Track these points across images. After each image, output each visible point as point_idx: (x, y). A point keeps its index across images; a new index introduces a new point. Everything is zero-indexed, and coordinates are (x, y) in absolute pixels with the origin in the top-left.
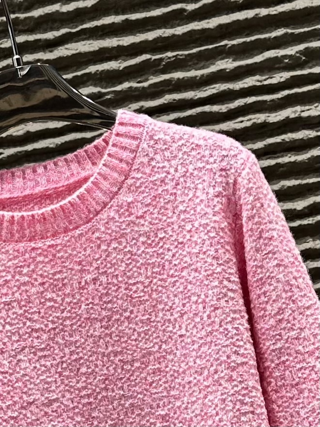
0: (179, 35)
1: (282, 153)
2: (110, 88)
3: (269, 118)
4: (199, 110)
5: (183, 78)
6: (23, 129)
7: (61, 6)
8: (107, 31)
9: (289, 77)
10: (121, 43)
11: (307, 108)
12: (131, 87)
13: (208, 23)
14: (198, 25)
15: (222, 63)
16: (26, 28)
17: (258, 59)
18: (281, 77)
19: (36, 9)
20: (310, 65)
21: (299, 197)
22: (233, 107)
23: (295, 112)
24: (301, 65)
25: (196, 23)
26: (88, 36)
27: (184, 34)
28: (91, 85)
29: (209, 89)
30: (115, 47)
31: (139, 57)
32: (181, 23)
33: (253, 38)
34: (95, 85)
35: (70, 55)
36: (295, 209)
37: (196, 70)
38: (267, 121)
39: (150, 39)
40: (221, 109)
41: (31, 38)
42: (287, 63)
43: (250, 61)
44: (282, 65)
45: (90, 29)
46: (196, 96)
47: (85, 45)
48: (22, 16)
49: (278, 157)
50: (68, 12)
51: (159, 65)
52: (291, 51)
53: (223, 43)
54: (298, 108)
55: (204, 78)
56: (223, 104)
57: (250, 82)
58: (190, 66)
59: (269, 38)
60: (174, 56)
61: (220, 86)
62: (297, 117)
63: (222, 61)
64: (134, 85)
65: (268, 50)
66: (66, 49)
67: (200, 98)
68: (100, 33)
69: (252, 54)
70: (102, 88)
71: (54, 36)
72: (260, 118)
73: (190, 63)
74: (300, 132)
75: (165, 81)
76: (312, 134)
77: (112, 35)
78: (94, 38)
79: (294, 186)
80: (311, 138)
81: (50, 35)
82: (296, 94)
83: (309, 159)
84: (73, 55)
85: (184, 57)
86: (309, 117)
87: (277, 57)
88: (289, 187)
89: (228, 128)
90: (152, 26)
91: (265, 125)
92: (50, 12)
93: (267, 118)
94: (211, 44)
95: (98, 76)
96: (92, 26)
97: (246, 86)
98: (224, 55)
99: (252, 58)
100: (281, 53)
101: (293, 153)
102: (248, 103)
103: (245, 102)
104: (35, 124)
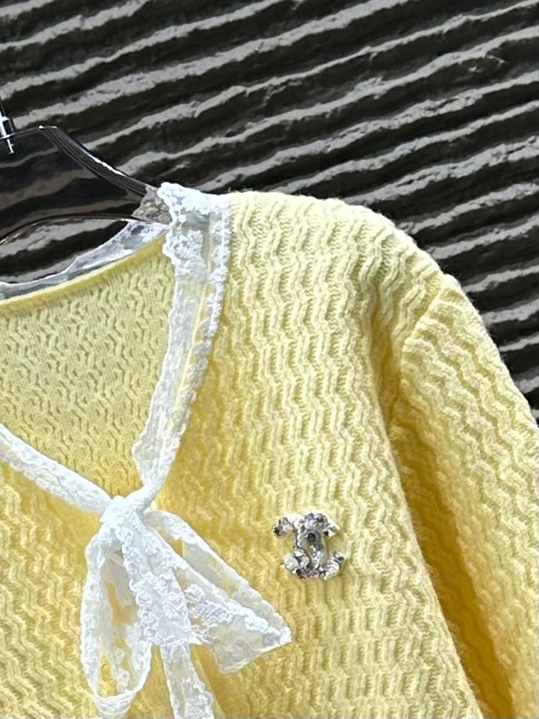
0: (286, 47)
1: (484, 228)
2: (182, 150)
3: (455, 171)
4: (336, 170)
5: (303, 119)
6: (44, 237)
7: (82, 20)
8: (165, 53)
9: (480, 97)
10: (191, 72)
11: (517, 145)
12: (217, 145)
13: (334, 20)
14: (317, 26)
15: (365, 86)
16: (28, 64)
17: (425, 72)
18: (468, 98)
19: (42, 30)
20: (514, 72)
21: (520, 300)
22: (392, 160)
23: (497, 155)
24: (499, 74)
25: (314, 23)
26: (134, 65)
27: (296, 44)
28: (150, 149)
29: (349, 132)
30: (182, 80)
31: (224, 93)
32: (288, 26)
33: (412, 37)
34: (157, 149)
35: (108, 101)
36: (516, 321)
37: (323, 103)
38: (453, 176)
39: (240, 58)
40: (373, 165)
41: (39, 80)
42: (474, 73)
43: (412, 77)
44: (466, 78)
45: (136, 53)
46: (328, 147)
47: (130, 82)
48: (19, 44)
49: (478, 235)
50: (97, 30)
51: (260, 101)
52: (479, 51)
53: (362, 52)
54: (502, 148)
55: (337, 115)
56: (375, 156)
57: (416, 112)
58: (312, 97)
59: (440, 35)
60: (282, 84)
61: (366, 126)
62: (501, 164)
63: (365, 83)
64: (223, 140)
65: (440, 54)
66: (101, 92)
67: (336, 150)
68: (154, 59)
69: (413, 65)
70: (169, 152)
71: (77, 72)
72: (440, 172)
73: (311, 93)
74: (509, 189)
75: (273, 127)
76: (529, 189)
77: (174, 59)
78: (146, 68)
79: (510, 280)
80: (529, 196)
81: (70, 72)
82: (496, 124)
83: (529, 232)
84: (114, 102)
85: (299, 83)
86: (522, 161)
87: (456, 65)
88: (502, 285)
89: (388, 196)
90: (241, 35)
91: (449, 182)
92: (65, 32)
93: (451, 171)
94: (342, 56)
95: (160, 133)
96: (140, 49)
97: (410, 120)
98: (368, 72)
99: (414, 72)
100: (463, 56)
101: (502, 225)
102: (417, 148)
103: (411, 147)
104: (62, 228)
